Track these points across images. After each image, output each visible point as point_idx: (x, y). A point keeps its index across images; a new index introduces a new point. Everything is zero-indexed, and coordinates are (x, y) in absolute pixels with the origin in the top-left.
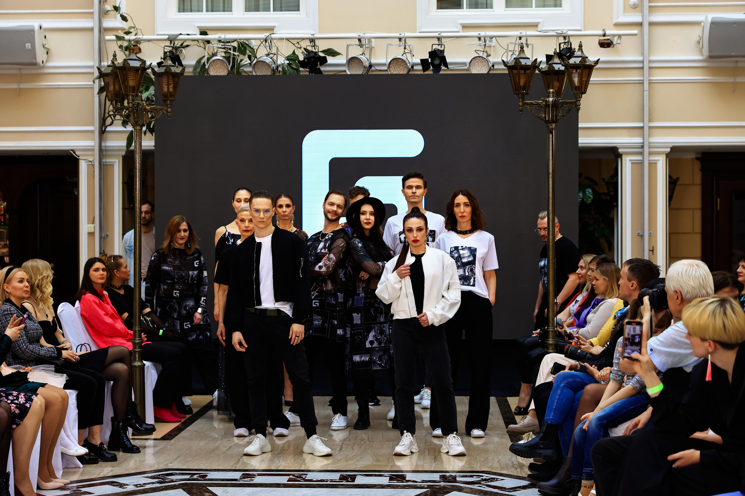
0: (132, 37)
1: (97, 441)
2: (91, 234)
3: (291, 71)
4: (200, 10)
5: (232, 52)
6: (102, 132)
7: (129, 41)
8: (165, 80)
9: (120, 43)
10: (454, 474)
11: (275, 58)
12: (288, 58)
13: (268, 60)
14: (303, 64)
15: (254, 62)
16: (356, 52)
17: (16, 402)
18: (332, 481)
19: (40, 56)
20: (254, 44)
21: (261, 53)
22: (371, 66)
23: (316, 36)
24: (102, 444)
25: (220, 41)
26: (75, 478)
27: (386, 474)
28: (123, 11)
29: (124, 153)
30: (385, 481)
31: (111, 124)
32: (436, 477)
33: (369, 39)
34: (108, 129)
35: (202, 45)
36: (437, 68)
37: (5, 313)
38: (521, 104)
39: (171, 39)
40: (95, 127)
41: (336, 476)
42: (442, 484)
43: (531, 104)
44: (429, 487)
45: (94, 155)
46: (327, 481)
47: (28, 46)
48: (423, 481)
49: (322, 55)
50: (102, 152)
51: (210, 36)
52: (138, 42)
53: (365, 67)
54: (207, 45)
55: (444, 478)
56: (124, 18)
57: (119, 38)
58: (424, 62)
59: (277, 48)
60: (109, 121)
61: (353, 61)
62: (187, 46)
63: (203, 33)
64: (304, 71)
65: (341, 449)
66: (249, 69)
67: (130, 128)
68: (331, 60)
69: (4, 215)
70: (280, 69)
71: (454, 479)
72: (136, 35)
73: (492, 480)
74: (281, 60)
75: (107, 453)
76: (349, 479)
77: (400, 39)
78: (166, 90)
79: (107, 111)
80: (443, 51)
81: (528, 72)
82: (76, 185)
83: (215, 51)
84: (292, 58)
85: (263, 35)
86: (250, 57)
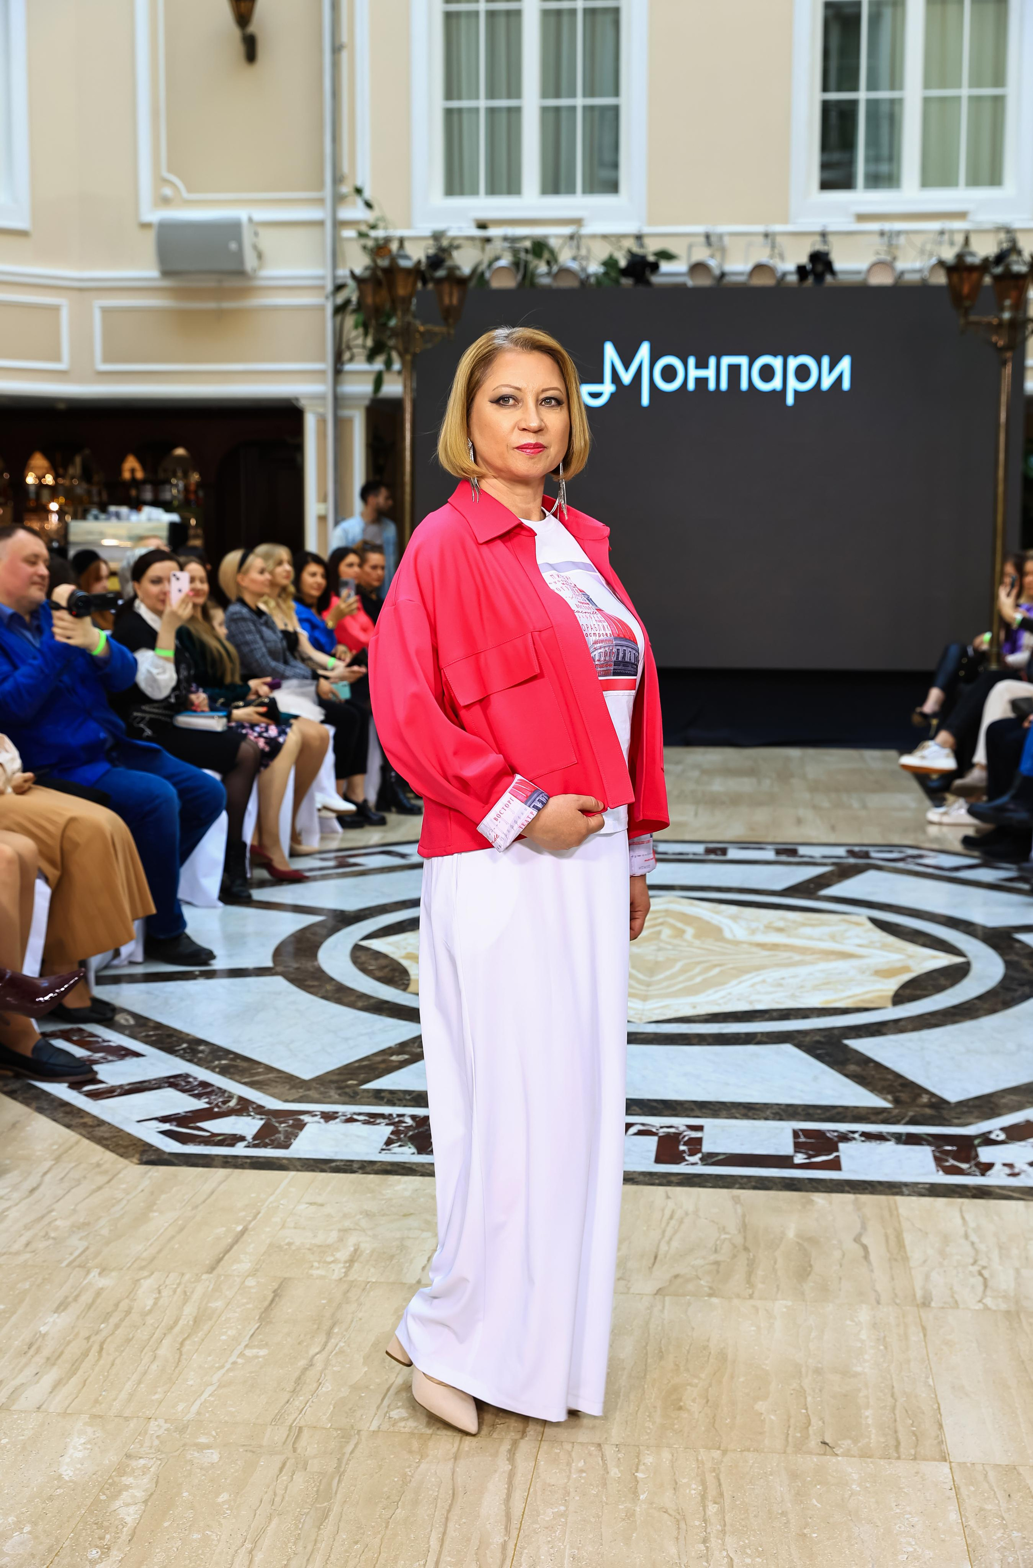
0: (380, 233)
1: (360, 799)
2: (322, 519)
3: (606, 282)
4: (474, 192)
5: (523, 255)
6: (338, 372)
7: (376, 239)
8: (446, 288)
9: (363, 241)
10: (865, 849)
11: (584, 263)
12: (605, 264)
13: (574, 266)
14: (625, 272)
15: (555, 269)
16: (701, 254)
17: (265, 735)
18: (694, 854)
19: (250, 262)
20: (553, 243)
21: (565, 258)
22: (723, 275)
23: (646, 230)
24: (365, 801)
25: (505, 239)
26: (334, 845)
27: (769, 847)
28: (368, 194)
29: (366, 402)
30: (770, 855)
31: (351, 359)
32: (841, 851)
33: (721, 236)
34: (348, 367)
35: (478, 244)
36: (819, 278)
37: (235, 616)
38: (962, 321)
39: (437, 236)
40: (327, 365)
41: (700, 849)
42: (852, 861)
43: (977, 324)
44: (833, 864)
45: (325, 406)
46: (688, 854)
47: (233, 246)
48: (824, 857)
49: (651, 259)
50: (338, 401)
51: (492, 232)
52: (388, 240)
53: (714, 278)
54: (488, 247)
55: (851, 853)
56: (369, 205)
57: (362, 235)
58: (801, 271)
59: (589, 250)
60: (347, 356)
61: (698, 268)
62: (458, 247)
63: (482, 226)
64: (626, 282)
65: (696, 814)
66: (546, 281)
67: (378, 365)
68: (665, 267)
69: (196, 492)
70: (592, 280)
71: (866, 855)
72: (386, 228)
73: (921, 856)
74: (594, 268)
75: (374, 814)
76: (719, 852)
77: (766, 235)
78: (447, 301)
79: (345, 339)
80: (826, 254)
81: (975, 276)
82: (299, 448)
83: (498, 252)
84: (610, 263)
85: (567, 230)
86: (548, 263)
